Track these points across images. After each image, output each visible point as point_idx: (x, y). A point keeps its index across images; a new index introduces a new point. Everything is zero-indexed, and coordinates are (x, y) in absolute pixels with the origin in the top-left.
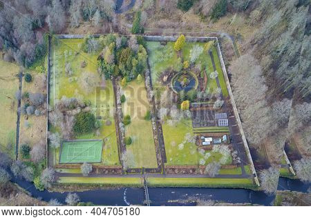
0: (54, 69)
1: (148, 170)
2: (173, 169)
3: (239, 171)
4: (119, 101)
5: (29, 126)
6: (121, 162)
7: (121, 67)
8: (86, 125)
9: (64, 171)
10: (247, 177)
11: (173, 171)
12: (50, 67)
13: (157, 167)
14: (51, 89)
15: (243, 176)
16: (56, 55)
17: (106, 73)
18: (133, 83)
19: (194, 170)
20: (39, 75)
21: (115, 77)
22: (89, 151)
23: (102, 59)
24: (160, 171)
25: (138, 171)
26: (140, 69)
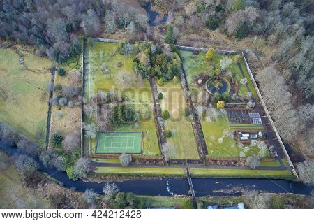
0: (89, 66)
1: (190, 161)
2: (215, 161)
3: (277, 164)
4: (156, 98)
5: (62, 116)
6: (162, 154)
7: (157, 69)
8: (123, 117)
9: (101, 161)
10: (285, 169)
11: (215, 163)
12: (85, 64)
13: (199, 158)
14: (86, 84)
15: (282, 168)
16: (91, 55)
17: (143, 73)
18: (170, 83)
19: (235, 162)
20: (73, 71)
21: (152, 77)
22: (128, 142)
23: (138, 62)
24: (202, 162)
25: (180, 162)
26: (175, 72)
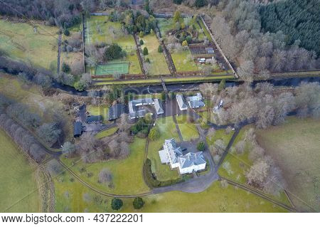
0: (87, 30)
1: (164, 76)
2: (182, 74)
3: (225, 73)
4: (138, 43)
5: (68, 58)
6: (144, 72)
7: (138, 25)
8: (114, 54)
9: (99, 79)
10: (231, 75)
12: (84, 28)
13: (170, 73)
14: (86, 39)
15: (228, 74)
16: (88, 23)
17: (128, 29)
18: (148, 36)
19: (195, 74)
20: (75, 33)
21: (135, 33)
22: (117, 68)
23: (124, 24)
24: (171, 76)
25: (156, 77)
26: (152, 27)
